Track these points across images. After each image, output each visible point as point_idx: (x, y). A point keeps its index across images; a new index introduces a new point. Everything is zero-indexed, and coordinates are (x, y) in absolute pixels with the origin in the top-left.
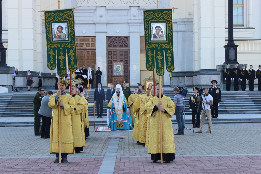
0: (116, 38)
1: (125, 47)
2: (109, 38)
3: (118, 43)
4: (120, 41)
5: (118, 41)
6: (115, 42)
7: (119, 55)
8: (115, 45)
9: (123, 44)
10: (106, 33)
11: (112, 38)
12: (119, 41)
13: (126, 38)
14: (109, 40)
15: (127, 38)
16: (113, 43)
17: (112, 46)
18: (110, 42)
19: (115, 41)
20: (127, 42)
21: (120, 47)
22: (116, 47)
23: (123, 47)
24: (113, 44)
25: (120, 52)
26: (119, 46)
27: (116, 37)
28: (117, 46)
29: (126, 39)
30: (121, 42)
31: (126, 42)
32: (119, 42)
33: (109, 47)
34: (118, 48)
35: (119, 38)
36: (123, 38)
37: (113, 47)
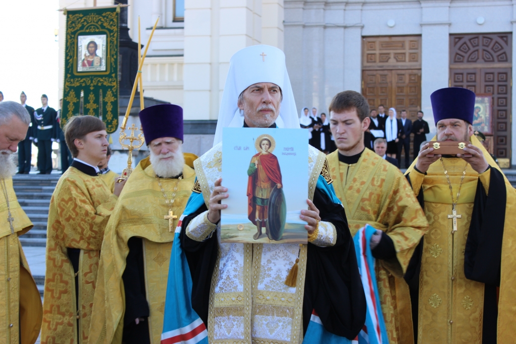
0: (476, 39)
1: (499, 61)
2: (457, 40)
3: (481, 51)
4: (487, 46)
5: (480, 48)
6: (472, 49)
7: (483, 84)
8: (473, 56)
9: (495, 55)
10: (450, 25)
11: (466, 39)
12: (484, 45)
13: (502, 37)
14: (456, 43)
15: (505, 39)
16: (466, 53)
17: (465, 60)
18: (459, 49)
19: (474, 47)
20: (506, 49)
21: (486, 61)
22: (475, 62)
23: (493, 61)
24: (466, 56)
25: (485, 77)
26: (483, 58)
27: (476, 36)
28: (478, 59)
29: (503, 40)
30: (489, 49)
31: (502, 48)
32: (484, 50)
33: (455, 62)
34: (480, 65)
35: (485, 39)
36: (496, 38)
37: (468, 61)
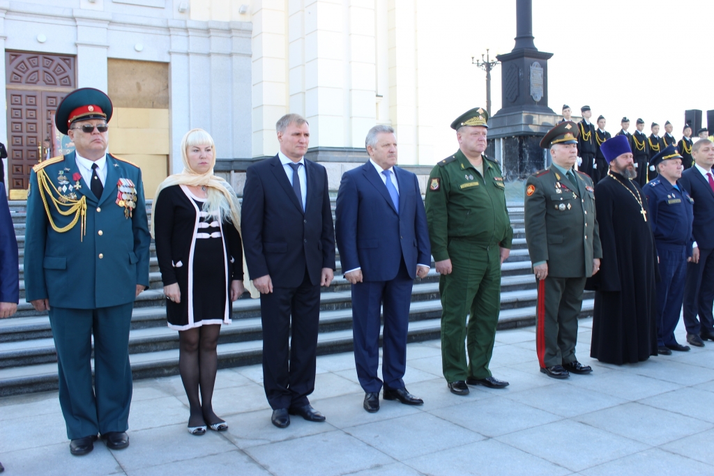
0: (36, 59)
1: (62, 85)
2: (13, 57)
3: (41, 73)
4: (48, 68)
5: (41, 69)
6: (31, 70)
7: (45, 108)
8: (32, 77)
9: (57, 78)
10: (5, 38)
11: (24, 57)
12: (44, 67)
13: (64, 60)
14: (12, 61)
15: (68, 61)
16: (24, 73)
17: (24, 80)
18: (16, 68)
19: (33, 67)
20: (69, 72)
21: (47, 84)
22: (35, 83)
23: (55, 84)
24: (25, 76)
25: (47, 101)
26: (44, 81)
27: (36, 54)
28: (38, 80)
29: (66, 63)
30: (50, 71)
31: (65, 71)
32: (45, 72)
33: (12, 82)
34: (40, 88)
35: (46, 60)
36: (57, 60)
37: (27, 83)
